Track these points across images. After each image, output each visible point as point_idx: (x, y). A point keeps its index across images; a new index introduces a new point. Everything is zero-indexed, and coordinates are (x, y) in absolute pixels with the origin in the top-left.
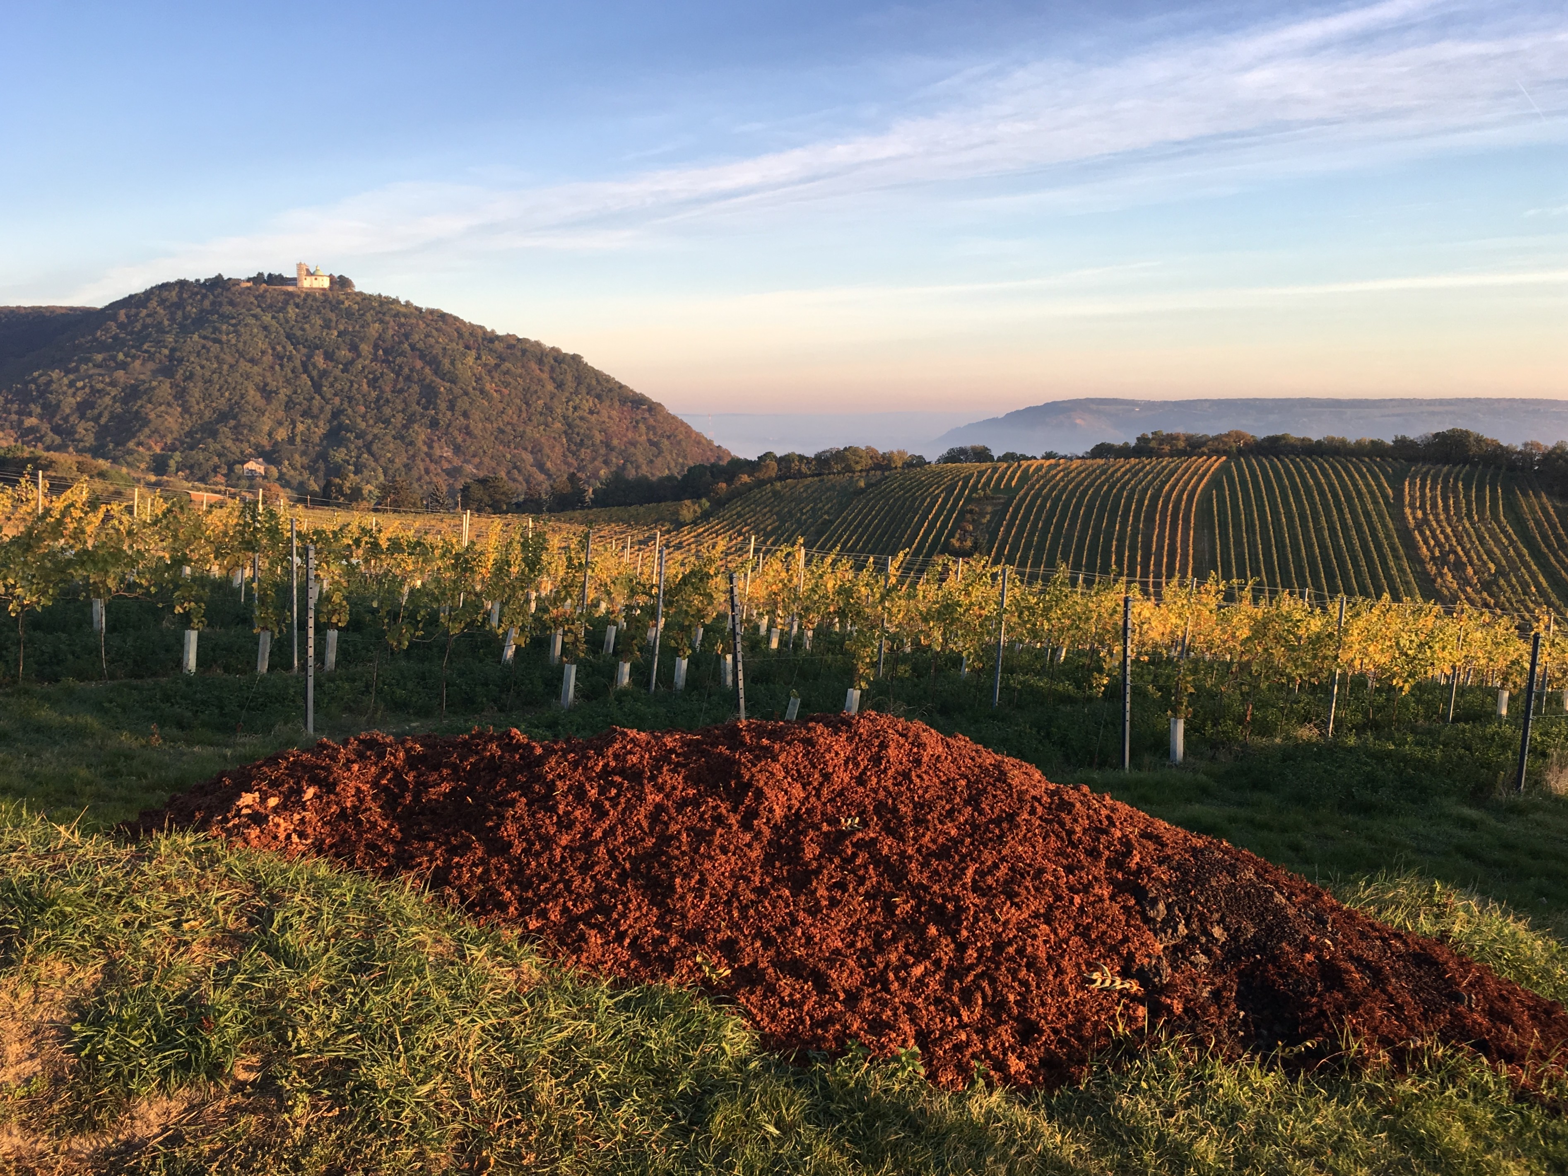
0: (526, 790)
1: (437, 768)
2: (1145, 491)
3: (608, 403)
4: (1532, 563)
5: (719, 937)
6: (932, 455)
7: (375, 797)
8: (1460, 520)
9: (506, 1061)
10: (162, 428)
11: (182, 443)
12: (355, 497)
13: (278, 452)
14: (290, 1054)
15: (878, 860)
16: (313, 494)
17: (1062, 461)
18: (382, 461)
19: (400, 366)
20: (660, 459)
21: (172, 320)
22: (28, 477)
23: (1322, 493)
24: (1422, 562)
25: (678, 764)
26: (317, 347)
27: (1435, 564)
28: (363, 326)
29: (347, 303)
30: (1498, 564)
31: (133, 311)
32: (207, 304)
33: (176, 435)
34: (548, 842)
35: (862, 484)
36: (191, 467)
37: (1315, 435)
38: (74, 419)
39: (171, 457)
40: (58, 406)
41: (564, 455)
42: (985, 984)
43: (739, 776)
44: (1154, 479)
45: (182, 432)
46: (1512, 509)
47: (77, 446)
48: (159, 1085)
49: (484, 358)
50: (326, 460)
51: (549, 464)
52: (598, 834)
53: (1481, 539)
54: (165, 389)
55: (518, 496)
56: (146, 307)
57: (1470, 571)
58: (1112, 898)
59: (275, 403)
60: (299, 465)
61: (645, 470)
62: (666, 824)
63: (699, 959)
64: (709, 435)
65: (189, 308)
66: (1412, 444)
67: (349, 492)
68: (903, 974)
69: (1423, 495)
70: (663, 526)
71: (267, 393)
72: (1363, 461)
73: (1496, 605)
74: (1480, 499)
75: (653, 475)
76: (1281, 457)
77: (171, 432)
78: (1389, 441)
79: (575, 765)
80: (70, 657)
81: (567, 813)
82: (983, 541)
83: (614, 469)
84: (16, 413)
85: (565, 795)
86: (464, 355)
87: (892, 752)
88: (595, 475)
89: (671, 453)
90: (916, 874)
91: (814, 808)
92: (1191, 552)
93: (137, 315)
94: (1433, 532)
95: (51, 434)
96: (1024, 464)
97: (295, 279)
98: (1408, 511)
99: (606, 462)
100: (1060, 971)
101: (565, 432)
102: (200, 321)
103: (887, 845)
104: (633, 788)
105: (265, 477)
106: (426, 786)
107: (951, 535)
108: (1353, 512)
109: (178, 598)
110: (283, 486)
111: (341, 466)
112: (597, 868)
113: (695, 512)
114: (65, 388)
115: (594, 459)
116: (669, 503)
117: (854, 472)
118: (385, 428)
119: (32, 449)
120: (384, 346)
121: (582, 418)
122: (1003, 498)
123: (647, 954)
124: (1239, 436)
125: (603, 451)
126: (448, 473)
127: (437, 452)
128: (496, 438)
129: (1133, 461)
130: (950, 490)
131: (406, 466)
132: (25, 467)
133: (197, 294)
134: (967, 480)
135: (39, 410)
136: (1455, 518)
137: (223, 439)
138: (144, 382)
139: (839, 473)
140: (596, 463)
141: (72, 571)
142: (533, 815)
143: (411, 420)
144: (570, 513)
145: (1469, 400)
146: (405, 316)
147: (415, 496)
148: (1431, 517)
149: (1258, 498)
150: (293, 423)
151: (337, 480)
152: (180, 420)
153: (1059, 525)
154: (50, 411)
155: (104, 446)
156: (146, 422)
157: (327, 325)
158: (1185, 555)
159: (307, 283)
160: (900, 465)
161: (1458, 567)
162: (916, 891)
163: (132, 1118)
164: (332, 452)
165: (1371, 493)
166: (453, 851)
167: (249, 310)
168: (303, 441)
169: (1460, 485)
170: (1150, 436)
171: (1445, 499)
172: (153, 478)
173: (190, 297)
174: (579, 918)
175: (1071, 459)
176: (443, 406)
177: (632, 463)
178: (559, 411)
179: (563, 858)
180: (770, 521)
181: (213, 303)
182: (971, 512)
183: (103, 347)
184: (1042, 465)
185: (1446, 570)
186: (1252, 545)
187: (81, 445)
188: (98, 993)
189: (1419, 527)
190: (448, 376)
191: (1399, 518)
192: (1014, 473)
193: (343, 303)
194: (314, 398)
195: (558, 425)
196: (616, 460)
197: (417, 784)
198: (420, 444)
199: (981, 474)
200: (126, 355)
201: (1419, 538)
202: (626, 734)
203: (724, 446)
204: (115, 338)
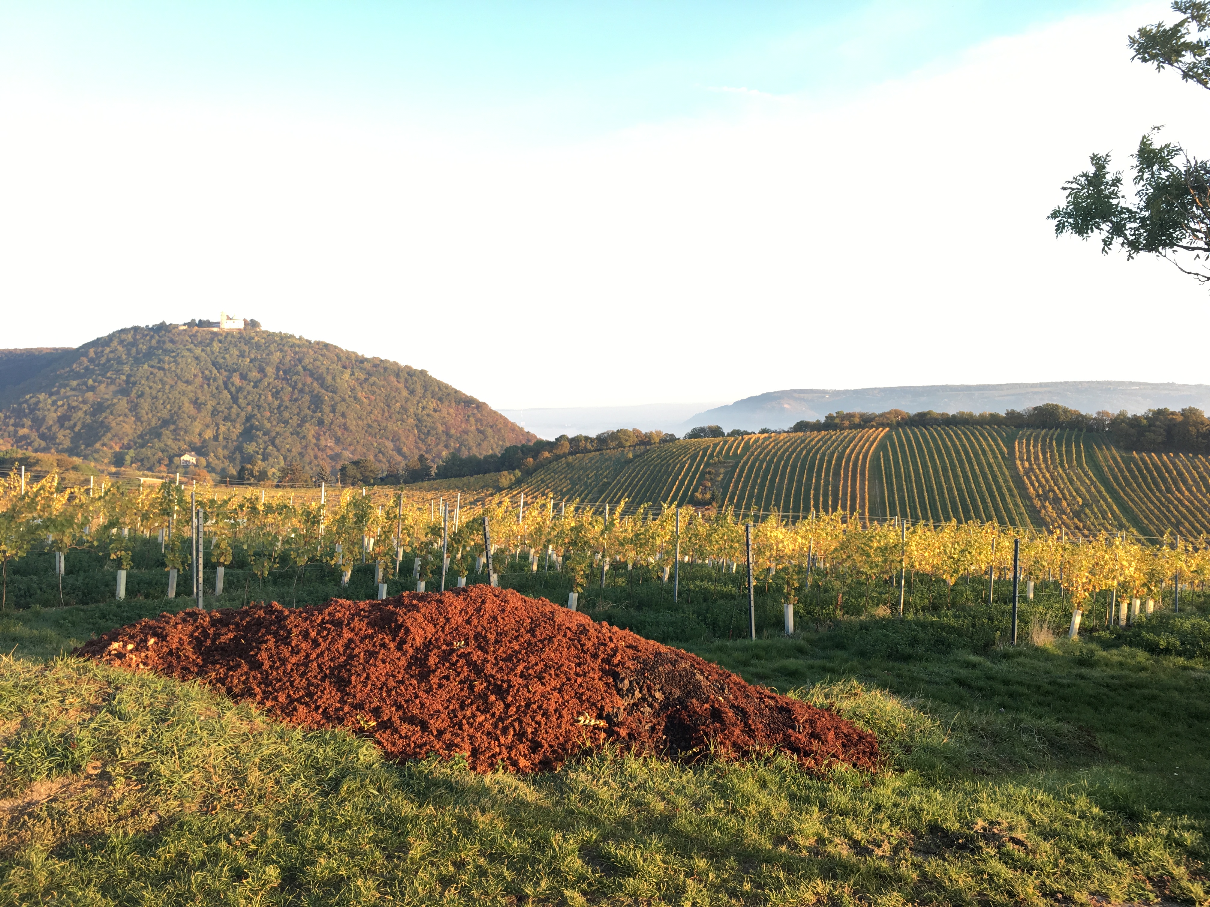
0: (276, 634)
1: (227, 625)
2: (833, 453)
3: (447, 403)
4: (1108, 497)
5: (372, 706)
6: (680, 434)
7: (190, 643)
8: (1055, 468)
9: (236, 763)
10: (121, 432)
11: (135, 443)
12: (262, 477)
13: (206, 447)
14: (118, 760)
15: (471, 664)
16: (232, 477)
17: (773, 435)
18: (283, 451)
19: (296, 382)
20: (485, 442)
21: (129, 354)
22: (16, 471)
23: (957, 452)
24: (1030, 499)
25: (365, 617)
26: (235, 371)
27: (1040, 500)
28: (268, 355)
29: (256, 339)
30: (1084, 499)
31: (100, 349)
32: (154, 342)
33: (131, 437)
34: (284, 661)
35: (630, 455)
36: (142, 460)
37: (952, 411)
38: (55, 428)
39: (127, 453)
40: (44, 419)
41: (416, 442)
42: (516, 724)
43: (396, 621)
44: (839, 445)
45: (135, 435)
46: (1091, 458)
47: (57, 448)
48: (47, 776)
49: (356, 374)
50: (241, 452)
51: (405, 449)
52: (314, 656)
53: (1071, 481)
54: (123, 404)
55: (383, 472)
56: (109, 346)
57: (1064, 503)
58: (600, 679)
59: (204, 413)
60: (221, 456)
61: (475, 451)
62: (353, 649)
63: (358, 717)
64: (521, 424)
65: (141, 346)
66: (1019, 415)
67: (257, 474)
68: (471, 720)
69: (1028, 451)
70: (487, 490)
71: (197, 404)
72: (985, 428)
73: (1084, 527)
74: (1069, 452)
75: (480, 454)
76: (928, 427)
77: (127, 435)
78: (1003, 414)
79: (306, 619)
80: (39, 591)
81: (297, 646)
82: (718, 493)
83: (452, 450)
84: (13, 425)
85: (297, 636)
86: (342, 373)
87: (488, 606)
88: (439, 456)
89: (494, 438)
90: (489, 669)
91: (440, 637)
92: (867, 496)
93: (102, 352)
94: (1037, 477)
95: (38, 440)
96: (746, 437)
97: (219, 323)
98: (1018, 462)
99: (446, 446)
100: (561, 716)
101: (416, 426)
102: (149, 355)
103: (477, 656)
104: (337, 630)
105: (196, 466)
106: (220, 635)
107: (696, 490)
108: (979, 464)
109: (112, 549)
110: (209, 472)
111: (252, 456)
112: (310, 674)
113: (511, 479)
114: (49, 406)
115: (438, 444)
116: (492, 474)
117: (624, 447)
118: (285, 427)
119: (24, 451)
120: (284, 368)
121: (428, 415)
122: (731, 462)
123: (331, 716)
124: (897, 413)
125: (444, 438)
126: (332, 458)
127: (323, 443)
128: (366, 431)
129: (823, 433)
130: (693, 458)
131: (300, 454)
132: (13, 465)
133: (147, 335)
134: (705, 450)
135: (30, 423)
136: (1052, 467)
137: (166, 439)
138: (108, 400)
139: (614, 448)
140: (439, 447)
141: (40, 532)
142: (277, 647)
143: (303, 421)
144: (420, 484)
145: (1061, 383)
146: (299, 346)
147: (306, 475)
148: (1035, 466)
149: (913, 456)
150: (217, 425)
151: (249, 466)
152: (134, 427)
153: (773, 481)
154: (37, 423)
155: (77, 447)
156: (108, 429)
157: (242, 355)
158: (863, 499)
159: (226, 326)
160: (657, 441)
161: (1056, 501)
162: (487, 679)
163: (32, 791)
164: (245, 446)
165: (992, 450)
166: (230, 669)
167: (185, 346)
168: (224, 438)
169: (1054, 443)
170: (835, 415)
171: (1044, 454)
172: (113, 469)
173: (142, 338)
174: (296, 700)
175: (780, 433)
176: (327, 409)
177: (465, 446)
178: (412, 410)
179: (292, 670)
180: (565, 485)
181: (158, 342)
182: (709, 473)
183: (77, 376)
184: (759, 438)
185: (1047, 504)
186: (910, 491)
187: (61, 447)
188: (18, 734)
189: (1027, 473)
190: (330, 388)
191: (1013, 468)
192: (739, 444)
193: (253, 338)
194: (231, 407)
195: (411, 421)
196: (454, 444)
197: (215, 634)
198: (310, 437)
199: (715, 445)
200: (94, 381)
201: (1027, 481)
202: (337, 602)
203: (532, 432)
204: (87, 369)
